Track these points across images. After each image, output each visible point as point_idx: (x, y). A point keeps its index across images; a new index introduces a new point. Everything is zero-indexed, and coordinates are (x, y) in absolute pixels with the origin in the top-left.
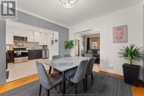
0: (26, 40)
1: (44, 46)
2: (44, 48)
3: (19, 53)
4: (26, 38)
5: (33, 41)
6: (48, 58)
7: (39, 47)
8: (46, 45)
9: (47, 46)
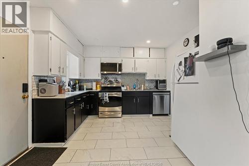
0: (120, 70)
1: (157, 81)
2: (157, 88)
3: (105, 98)
4: (120, 65)
5: (133, 72)
6: (167, 115)
7: (147, 85)
8: (162, 78)
9: (164, 81)
